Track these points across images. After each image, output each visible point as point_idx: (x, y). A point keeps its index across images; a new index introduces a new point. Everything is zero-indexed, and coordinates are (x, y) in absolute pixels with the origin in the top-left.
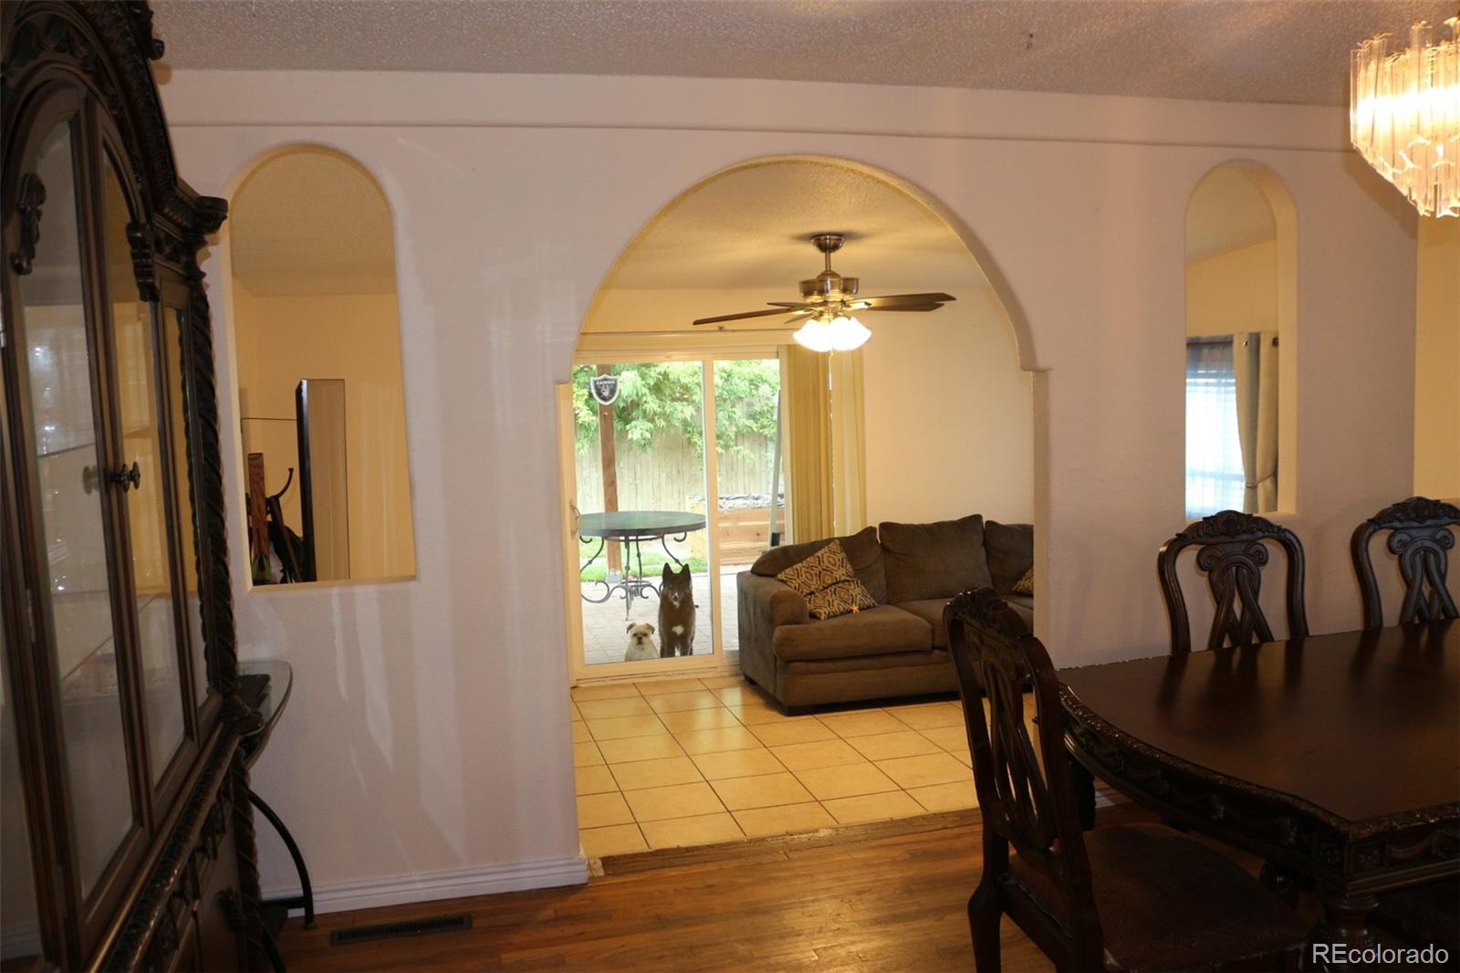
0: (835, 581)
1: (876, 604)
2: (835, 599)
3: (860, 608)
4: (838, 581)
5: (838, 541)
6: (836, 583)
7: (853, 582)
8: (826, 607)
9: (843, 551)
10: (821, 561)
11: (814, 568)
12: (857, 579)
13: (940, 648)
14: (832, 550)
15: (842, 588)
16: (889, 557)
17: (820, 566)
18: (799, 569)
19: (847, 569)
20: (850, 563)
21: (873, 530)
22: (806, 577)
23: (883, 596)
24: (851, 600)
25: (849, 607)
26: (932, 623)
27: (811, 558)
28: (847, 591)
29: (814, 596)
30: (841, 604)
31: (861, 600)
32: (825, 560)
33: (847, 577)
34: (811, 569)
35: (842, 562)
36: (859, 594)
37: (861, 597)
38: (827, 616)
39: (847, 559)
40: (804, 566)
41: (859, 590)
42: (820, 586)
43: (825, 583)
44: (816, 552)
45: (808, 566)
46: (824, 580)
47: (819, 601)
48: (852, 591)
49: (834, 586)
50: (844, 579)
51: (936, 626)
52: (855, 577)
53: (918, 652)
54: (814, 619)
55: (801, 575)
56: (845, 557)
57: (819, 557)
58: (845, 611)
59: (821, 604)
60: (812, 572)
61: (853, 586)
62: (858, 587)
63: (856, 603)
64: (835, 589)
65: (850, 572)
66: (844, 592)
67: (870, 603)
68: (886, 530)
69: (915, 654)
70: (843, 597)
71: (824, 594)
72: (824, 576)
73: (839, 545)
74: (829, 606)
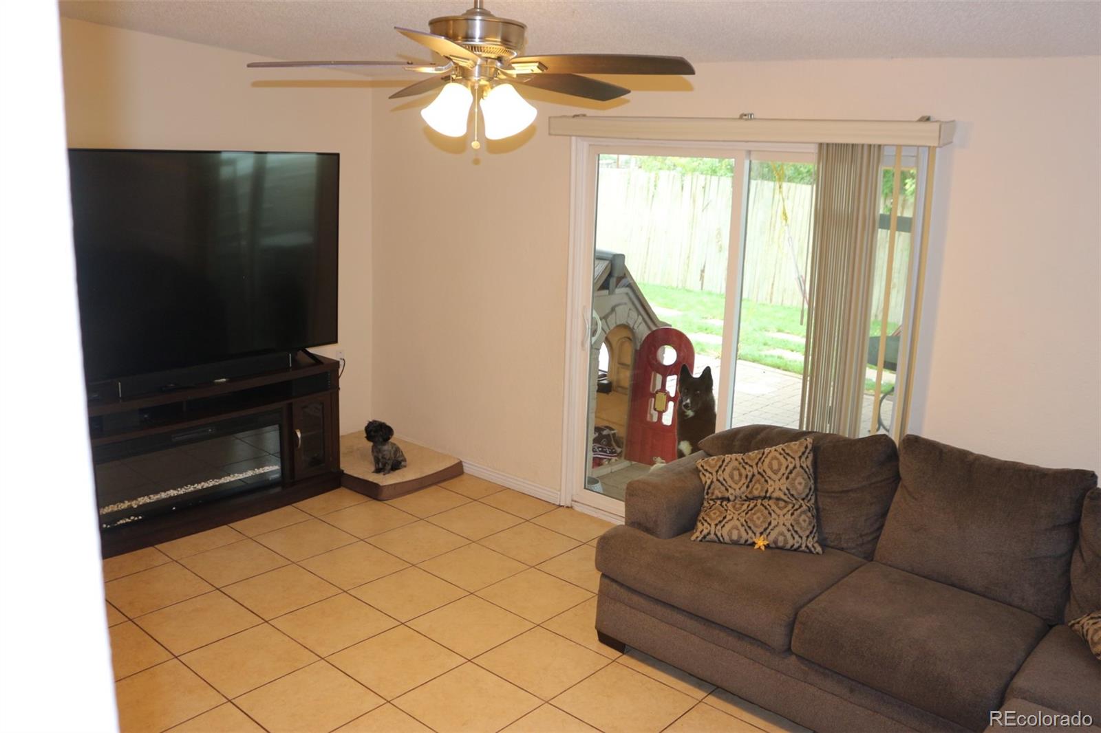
0: (763, 494)
1: (819, 549)
2: (738, 519)
3: (771, 546)
4: (768, 495)
5: (811, 441)
6: (765, 498)
7: (790, 506)
8: (710, 525)
9: (807, 457)
10: (764, 461)
11: (747, 467)
12: (803, 504)
13: (799, 656)
14: (787, 451)
15: (766, 508)
16: (899, 489)
17: (757, 467)
18: (726, 461)
19: (792, 484)
20: (809, 478)
21: (885, 440)
22: (729, 475)
23: (858, 543)
24: (762, 530)
25: (751, 538)
26: (796, 614)
27: (756, 452)
28: (769, 515)
29: (721, 505)
30: (738, 530)
31: (782, 534)
32: (767, 461)
33: (785, 494)
34: (743, 466)
35: (791, 472)
36: (784, 524)
37: (784, 529)
38: (702, 536)
39: (807, 470)
40: (736, 460)
41: (789, 520)
42: (743, 493)
43: (751, 492)
44: (771, 447)
45: (742, 461)
46: (752, 488)
47: (715, 513)
48: (777, 517)
49: (759, 501)
50: (778, 497)
51: (797, 622)
52: (803, 499)
53: (763, 645)
54: (688, 534)
55: (724, 469)
56: (801, 467)
57: (763, 454)
58: (742, 541)
59: (710, 518)
60: (743, 470)
61: (785, 511)
62: (792, 514)
63: (767, 536)
64: (756, 505)
65: (796, 489)
66: (762, 515)
67: (801, 544)
68: (905, 448)
69: (758, 646)
70: (753, 521)
71: (737, 506)
72: (755, 483)
73: (806, 447)
74: (716, 525)
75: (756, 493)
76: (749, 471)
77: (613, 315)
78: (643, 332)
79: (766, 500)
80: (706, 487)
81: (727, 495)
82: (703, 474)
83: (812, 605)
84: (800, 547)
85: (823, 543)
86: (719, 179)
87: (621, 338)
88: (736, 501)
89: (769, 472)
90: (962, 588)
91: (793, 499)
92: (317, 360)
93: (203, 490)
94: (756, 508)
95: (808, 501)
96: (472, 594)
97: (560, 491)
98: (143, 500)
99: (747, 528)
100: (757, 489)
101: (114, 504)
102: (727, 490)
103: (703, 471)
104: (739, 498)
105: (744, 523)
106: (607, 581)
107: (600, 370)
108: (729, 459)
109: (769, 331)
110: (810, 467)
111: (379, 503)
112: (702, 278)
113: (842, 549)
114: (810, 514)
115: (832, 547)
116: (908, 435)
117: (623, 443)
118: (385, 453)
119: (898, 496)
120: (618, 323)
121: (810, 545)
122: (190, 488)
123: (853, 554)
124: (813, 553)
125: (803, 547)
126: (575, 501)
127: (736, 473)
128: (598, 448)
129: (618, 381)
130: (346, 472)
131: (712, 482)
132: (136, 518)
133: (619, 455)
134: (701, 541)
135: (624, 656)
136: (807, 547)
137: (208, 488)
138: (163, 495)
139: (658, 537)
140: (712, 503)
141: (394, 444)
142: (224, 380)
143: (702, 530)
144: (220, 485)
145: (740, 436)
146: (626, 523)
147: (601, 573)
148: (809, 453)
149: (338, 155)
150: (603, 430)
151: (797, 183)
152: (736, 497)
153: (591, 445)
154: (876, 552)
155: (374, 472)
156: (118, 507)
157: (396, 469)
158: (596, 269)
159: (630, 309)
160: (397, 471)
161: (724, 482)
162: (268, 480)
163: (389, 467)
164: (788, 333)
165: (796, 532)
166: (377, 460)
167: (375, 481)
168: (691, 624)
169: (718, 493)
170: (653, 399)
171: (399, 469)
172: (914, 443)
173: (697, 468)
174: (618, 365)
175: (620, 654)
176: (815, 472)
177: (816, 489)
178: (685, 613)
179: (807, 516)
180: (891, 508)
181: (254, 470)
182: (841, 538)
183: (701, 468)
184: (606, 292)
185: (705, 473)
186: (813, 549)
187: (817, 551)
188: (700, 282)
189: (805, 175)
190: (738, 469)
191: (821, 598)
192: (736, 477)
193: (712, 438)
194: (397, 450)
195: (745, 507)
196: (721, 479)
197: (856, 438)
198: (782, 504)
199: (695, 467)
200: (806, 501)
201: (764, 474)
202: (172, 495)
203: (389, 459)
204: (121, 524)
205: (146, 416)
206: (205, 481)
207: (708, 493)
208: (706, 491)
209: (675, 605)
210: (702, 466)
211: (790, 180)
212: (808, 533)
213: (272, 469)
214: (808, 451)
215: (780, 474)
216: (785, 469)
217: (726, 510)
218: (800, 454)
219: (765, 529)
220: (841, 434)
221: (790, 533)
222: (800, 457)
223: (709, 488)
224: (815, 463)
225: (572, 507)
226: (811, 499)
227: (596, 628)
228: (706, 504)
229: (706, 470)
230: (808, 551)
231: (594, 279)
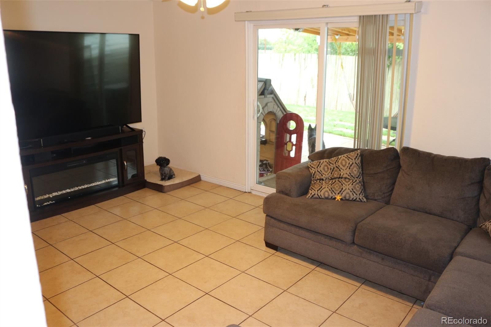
1: (365, 200)
2: (328, 187)
3: (343, 199)
4: (341, 176)
5: (360, 151)
6: (340, 178)
7: (351, 181)
8: (315, 191)
9: (358, 159)
10: (338, 161)
11: (331, 164)
12: (357, 180)
13: (358, 245)
14: (349, 156)
15: (340, 182)
16: (400, 171)
17: (335, 164)
18: (321, 163)
19: (352, 171)
20: (359, 168)
21: (393, 150)
22: (323, 169)
23: (383, 197)
24: (339, 192)
25: (334, 196)
26: (356, 226)
27: (335, 158)
28: (341, 185)
29: (320, 182)
30: (328, 192)
31: (348, 193)
32: (340, 161)
33: (349, 176)
34: (329, 164)
35: (351, 166)
36: (349, 189)
37: (349, 191)
38: (311, 196)
39: (358, 164)
40: (326, 162)
41: (351, 187)
42: (329, 176)
43: (333, 176)
44: (341, 155)
45: (328, 162)
46: (333, 174)
47: (317, 186)
48: (345, 186)
49: (337, 179)
50: (345, 177)
51: (357, 229)
52: (357, 178)
53: (342, 241)
54: (305, 196)
55: (320, 166)
56: (356, 163)
57: (338, 158)
58: (330, 197)
59: (315, 188)
60: (329, 166)
61: (349, 183)
62: (352, 184)
63: (341, 194)
64: (335, 181)
65: (354, 173)
66: (339, 185)
67: (357, 198)
68: (403, 152)
69: (339, 242)
70: (335, 188)
71: (327, 182)
72: (335, 172)
73: (358, 154)
74: (318, 191)
75: (335, 176)
76: (332, 166)
77: (267, 107)
78: (280, 115)
79: (340, 179)
80: (313, 175)
81: (322, 177)
82: (311, 169)
83: (364, 222)
84: (356, 199)
85: (366, 197)
86: (311, 55)
87: (270, 120)
88: (326, 180)
89: (341, 166)
90: (431, 214)
91: (353, 178)
92: (133, 130)
93: (82, 189)
94: (335, 183)
95: (359, 179)
96: (207, 229)
97: (245, 185)
98: (55, 194)
99: (332, 191)
100: (336, 174)
101: (42, 196)
102: (322, 175)
103: (311, 168)
104: (328, 179)
105: (331, 189)
106: (269, 218)
107: (261, 135)
108: (322, 162)
109: (336, 121)
110: (360, 163)
111: (163, 193)
112: (305, 100)
113: (375, 200)
114: (360, 184)
115: (371, 199)
116: (404, 147)
117: (273, 167)
118: (165, 171)
119: (400, 175)
120: (269, 111)
121: (361, 198)
122: (76, 189)
123: (381, 202)
124: (362, 202)
125: (358, 199)
126: (252, 190)
127: (326, 167)
128: (262, 169)
129: (270, 140)
130: (148, 180)
131: (315, 172)
132: (52, 202)
133: (271, 172)
134: (311, 198)
135: (278, 252)
136: (359, 199)
137: (84, 188)
138: (64, 192)
139: (292, 197)
140: (315, 181)
141: (169, 167)
142: (90, 138)
143: (312, 193)
144: (90, 187)
145: (327, 152)
146: (277, 192)
147: (266, 215)
148: (359, 157)
149: (138, 35)
150: (263, 161)
151: (346, 55)
152: (326, 178)
153: (258, 167)
154: (391, 200)
155: (160, 180)
156: (43, 197)
157: (171, 179)
158: (258, 86)
159: (274, 105)
160: (170, 180)
161: (320, 172)
162: (112, 185)
163: (167, 178)
164: (345, 122)
165: (354, 192)
166: (162, 175)
167: (161, 184)
168: (307, 234)
169: (318, 177)
170: (286, 146)
171: (172, 179)
172: (406, 150)
173: (308, 166)
174: (269, 132)
175: (276, 251)
176: (362, 165)
177: (363, 174)
178: (305, 230)
179: (359, 185)
180: (397, 180)
181: (105, 180)
182: (375, 195)
183: (310, 166)
184: (263, 96)
185: (312, 168)
186: (362, 200)
187: (364, 200)
188: (304, 102)
189: (350, 52)
190: (327, 166)
191: (367, 219)
192: (326, 169)
193: (314, 154)
194: (171, 170)
195: (330, 182)
196: (319, 170)
197: (380, 149)
198: (347, 180)
199: (307, 166)
200: (358, 178)
201: (339, 167)
202: (68, 191)
203: (167, 174)
204: (45, 205)
205: (55, 155)
206: (83, 185)
207: (313, 177)
208: (312, 177)
209: (301, 226)
210: (310, 165)
211: (343, 54)
212: (360, 192)
213: (114, 180)
214: (358, 156)
215: (346, 166)
216: (348, 164)
217: (322, 184)
218: (355, 157)
219: (340, 192)
220: (373, 149)
221: (351, 193)
222: (355, 159)
223: (314, 175)
224: (362, 162)
225: (251, 192)
226: (360, 177)
227: (264, 240)
228: (312, 182)
229: (312, 167)
230: (360, 201)
231: (258, 90)
